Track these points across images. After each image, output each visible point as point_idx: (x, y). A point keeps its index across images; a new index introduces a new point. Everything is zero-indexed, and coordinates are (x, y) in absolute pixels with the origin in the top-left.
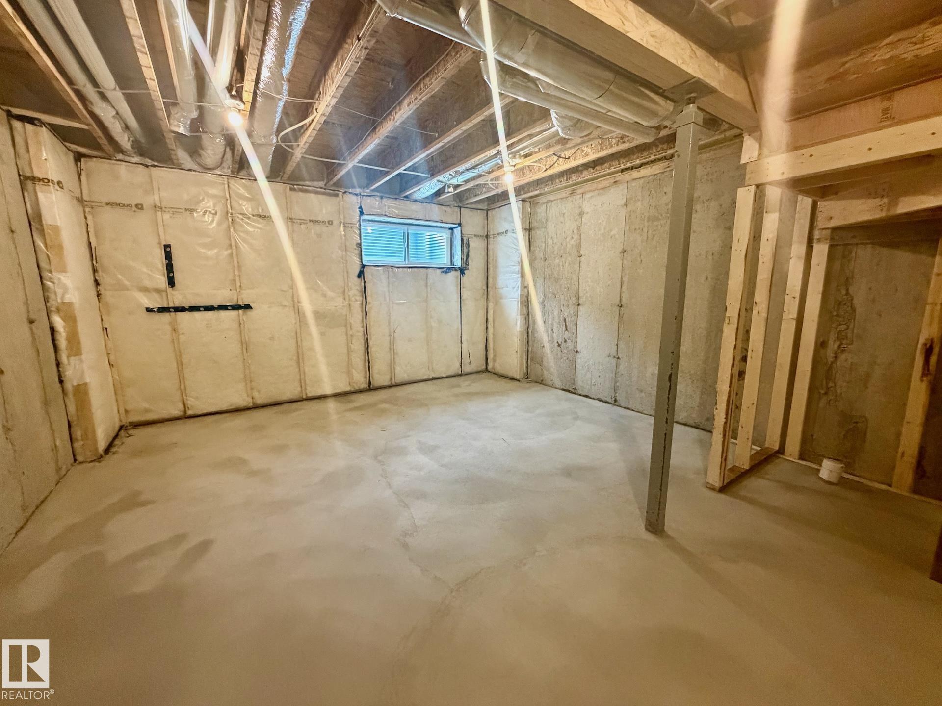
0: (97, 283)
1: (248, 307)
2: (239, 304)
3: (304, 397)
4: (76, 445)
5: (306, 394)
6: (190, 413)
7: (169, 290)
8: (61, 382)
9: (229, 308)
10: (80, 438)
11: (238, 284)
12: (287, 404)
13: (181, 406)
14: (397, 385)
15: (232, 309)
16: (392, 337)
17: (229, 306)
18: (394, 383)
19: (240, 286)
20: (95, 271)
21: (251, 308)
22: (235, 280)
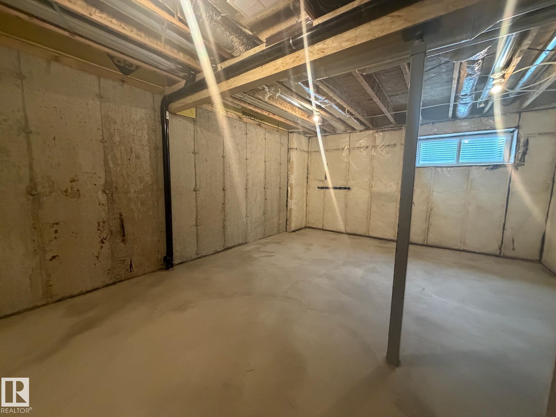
0: (308, 178)
1: (349, 188)
2: (347, 187)
3: (368, 235)
4: (287, 226)
5: (369, 234)
6: (324, 228)
7: (325, 180)
8: (287, 206)
9: (342, 188)
10: (288, 224)
11: (347, 178)
12: (358, 236)
13: (322, 225)
14: (427, 246)
15: (343, 189)
16: (429, 214)
17: (343, 187)
18: (425, 244)
19: (348, 179)
20: (308, 174)
21: (350, 189)
22: (346, 177)
